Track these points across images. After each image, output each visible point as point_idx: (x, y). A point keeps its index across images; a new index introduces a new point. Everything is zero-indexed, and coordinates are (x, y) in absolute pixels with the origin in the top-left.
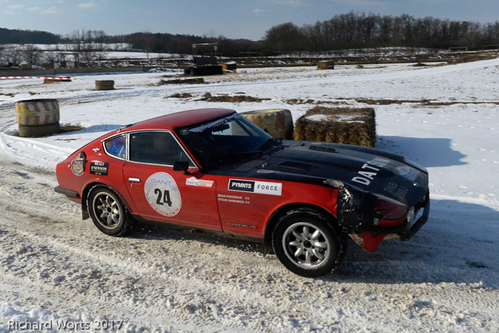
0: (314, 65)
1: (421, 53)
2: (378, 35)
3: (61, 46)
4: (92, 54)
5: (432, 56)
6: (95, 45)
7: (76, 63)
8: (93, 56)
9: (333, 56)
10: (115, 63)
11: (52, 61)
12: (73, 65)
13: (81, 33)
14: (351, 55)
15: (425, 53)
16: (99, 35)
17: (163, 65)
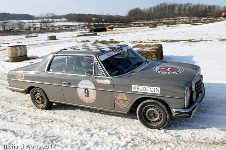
0: (148, 26)
1: (194, 19)
2: (177, 12)
3: (35, 21)
4: (48, 24)
5: (199, 20)
6: (50, 20)
7: (40, 28)
9: (157, 22)
10: (59, 28)
11: (30, 28)
12: (39, 29)
13: (44, 15)
14: (164, 21)
15: (196, 19)
16: (52, 15)
17: (81, 28)
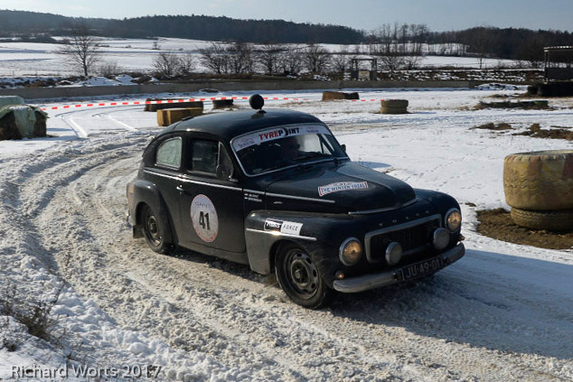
4: (399, 59)
7: (371, 73)
8: (400, 63)
10: (431, 75)
11: (342, 69)
12: (368, 75)
17: (502, 77)
